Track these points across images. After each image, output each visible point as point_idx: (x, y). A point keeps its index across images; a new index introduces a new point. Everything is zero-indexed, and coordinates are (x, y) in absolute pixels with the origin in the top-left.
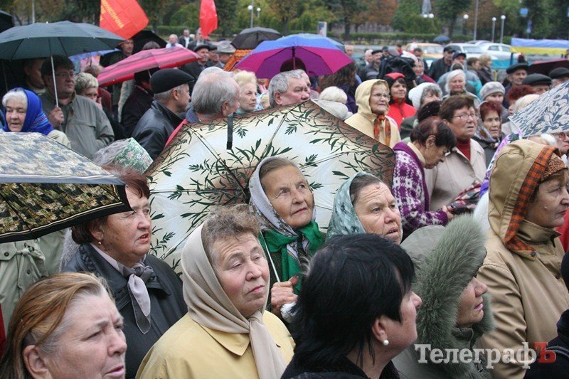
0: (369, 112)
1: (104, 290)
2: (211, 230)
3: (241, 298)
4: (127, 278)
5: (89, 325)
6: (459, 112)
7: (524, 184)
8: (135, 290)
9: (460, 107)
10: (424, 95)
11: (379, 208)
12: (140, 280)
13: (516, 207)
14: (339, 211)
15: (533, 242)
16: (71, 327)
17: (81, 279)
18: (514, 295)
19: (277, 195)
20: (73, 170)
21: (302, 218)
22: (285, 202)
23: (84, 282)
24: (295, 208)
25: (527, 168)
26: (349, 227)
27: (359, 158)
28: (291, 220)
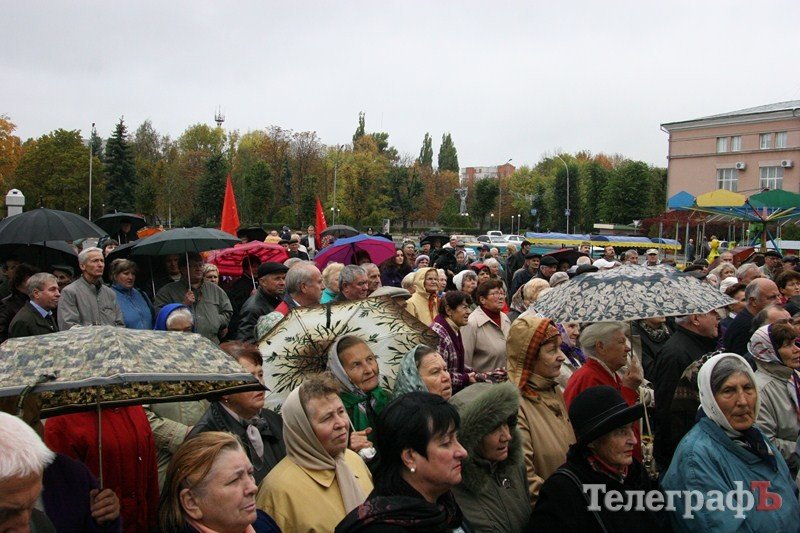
0: (424, 291)
1: (240, 446)
2: (307, 391)
3: (330, 443)
4: (246, 428)
5: (230, 473)
6: (492, 291)
7: (530, 347)
8: (252, 437)
9: (493, 288)
10: (464, 280)
11: (437, 371)
12: (256, 429)
13: (525, 364)
14: (406, 374)
15: (540, 390)
16: (217, 475)
17: (224, 438)
18: (525, 429)
19: (352, 368)
20: (219, 368)
21: (371, 385)
22: (358, 372)
23: (226, 441)
24: (365, 378)
25: (531, 335)
26: (414, 386)
27: (410, 338)
28: (362, 386)
